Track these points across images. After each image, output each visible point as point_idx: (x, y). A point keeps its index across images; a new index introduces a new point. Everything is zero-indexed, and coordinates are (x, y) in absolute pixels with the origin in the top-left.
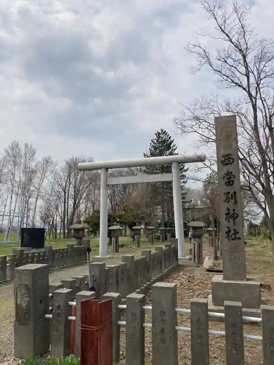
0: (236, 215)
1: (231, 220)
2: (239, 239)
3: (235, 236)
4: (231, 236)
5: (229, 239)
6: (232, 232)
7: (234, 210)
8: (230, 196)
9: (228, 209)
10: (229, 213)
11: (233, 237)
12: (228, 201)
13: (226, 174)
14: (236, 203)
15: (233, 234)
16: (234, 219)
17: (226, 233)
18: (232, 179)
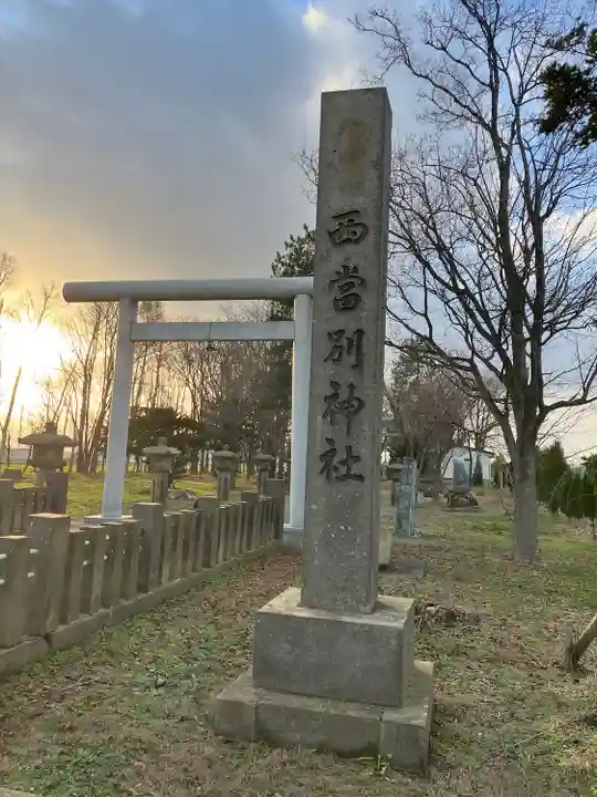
0: (356, 403)
1: (340, 418)
2: (360, 478)
3: (349, 469)
4: (336, 469)
5: (328, 477)
6: (341, 455)
7: (352, 387)
8: (344, 343)
9: (334, 384)
10: (335, 396)
11: (343, 470)
12: (336, 357)
13: (338, 273)
14: (358, 366)
15: (343, 463)
16: (348, 416)
17: (323, 457)
18: (353, 291)
